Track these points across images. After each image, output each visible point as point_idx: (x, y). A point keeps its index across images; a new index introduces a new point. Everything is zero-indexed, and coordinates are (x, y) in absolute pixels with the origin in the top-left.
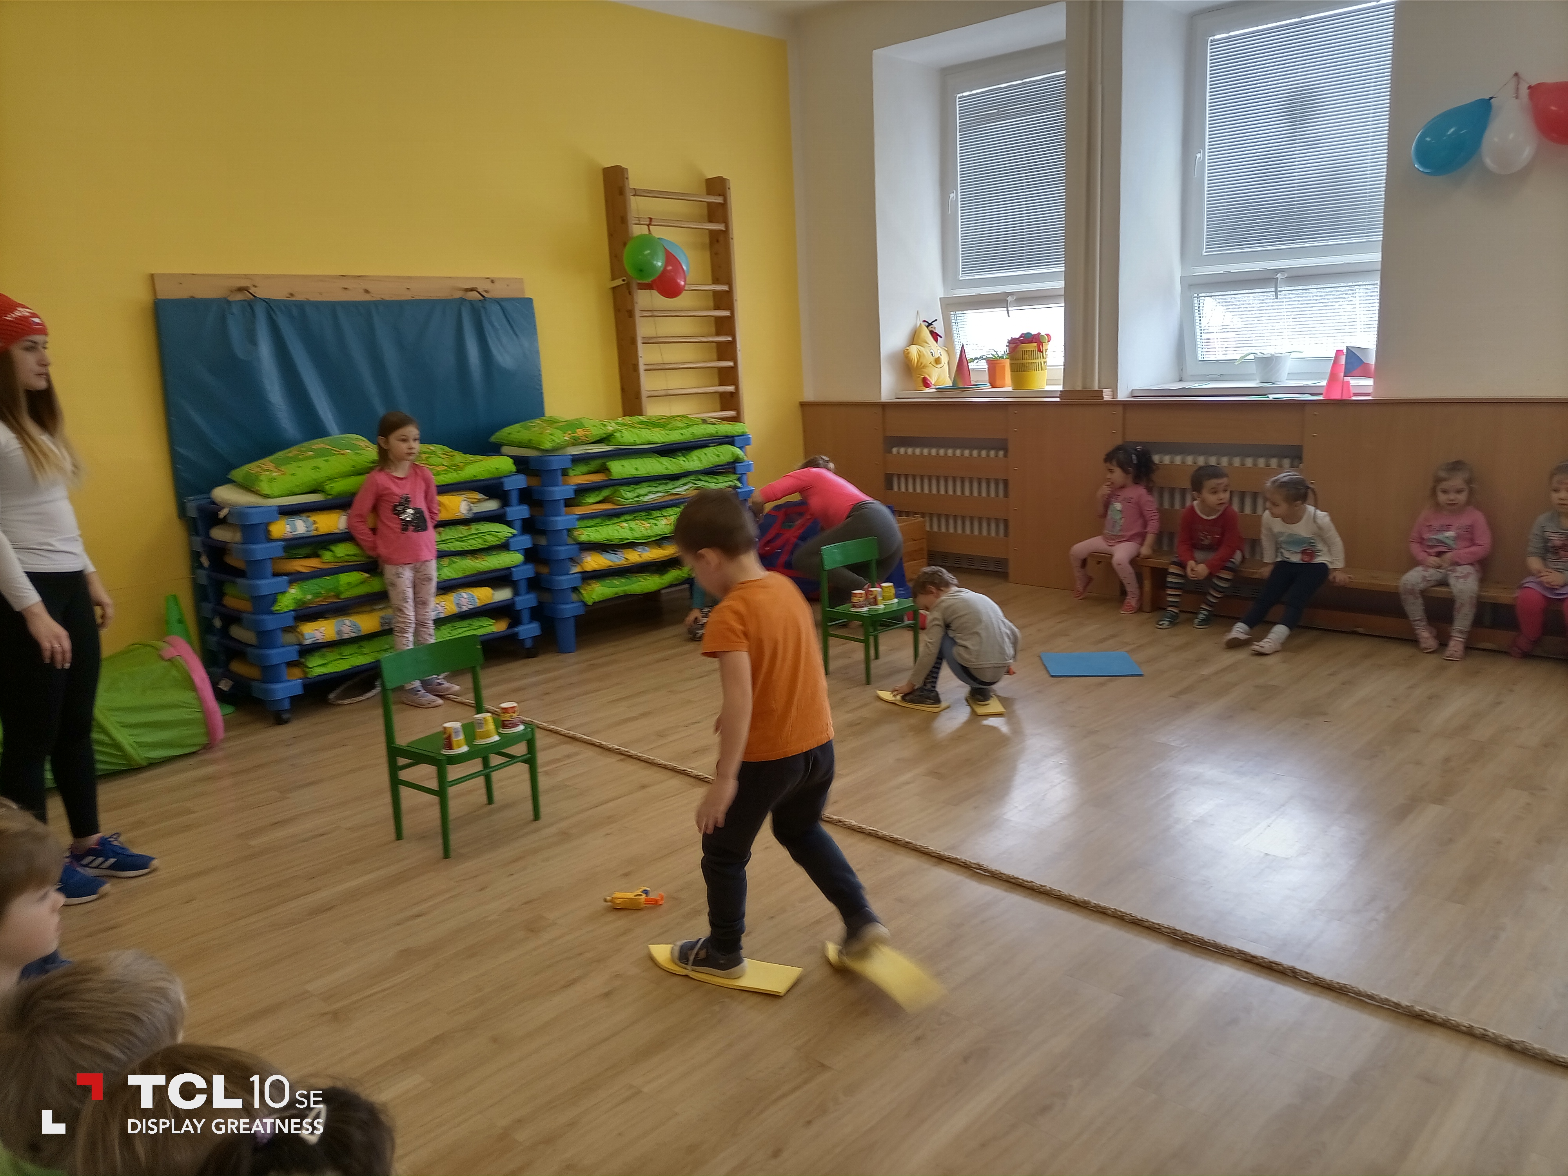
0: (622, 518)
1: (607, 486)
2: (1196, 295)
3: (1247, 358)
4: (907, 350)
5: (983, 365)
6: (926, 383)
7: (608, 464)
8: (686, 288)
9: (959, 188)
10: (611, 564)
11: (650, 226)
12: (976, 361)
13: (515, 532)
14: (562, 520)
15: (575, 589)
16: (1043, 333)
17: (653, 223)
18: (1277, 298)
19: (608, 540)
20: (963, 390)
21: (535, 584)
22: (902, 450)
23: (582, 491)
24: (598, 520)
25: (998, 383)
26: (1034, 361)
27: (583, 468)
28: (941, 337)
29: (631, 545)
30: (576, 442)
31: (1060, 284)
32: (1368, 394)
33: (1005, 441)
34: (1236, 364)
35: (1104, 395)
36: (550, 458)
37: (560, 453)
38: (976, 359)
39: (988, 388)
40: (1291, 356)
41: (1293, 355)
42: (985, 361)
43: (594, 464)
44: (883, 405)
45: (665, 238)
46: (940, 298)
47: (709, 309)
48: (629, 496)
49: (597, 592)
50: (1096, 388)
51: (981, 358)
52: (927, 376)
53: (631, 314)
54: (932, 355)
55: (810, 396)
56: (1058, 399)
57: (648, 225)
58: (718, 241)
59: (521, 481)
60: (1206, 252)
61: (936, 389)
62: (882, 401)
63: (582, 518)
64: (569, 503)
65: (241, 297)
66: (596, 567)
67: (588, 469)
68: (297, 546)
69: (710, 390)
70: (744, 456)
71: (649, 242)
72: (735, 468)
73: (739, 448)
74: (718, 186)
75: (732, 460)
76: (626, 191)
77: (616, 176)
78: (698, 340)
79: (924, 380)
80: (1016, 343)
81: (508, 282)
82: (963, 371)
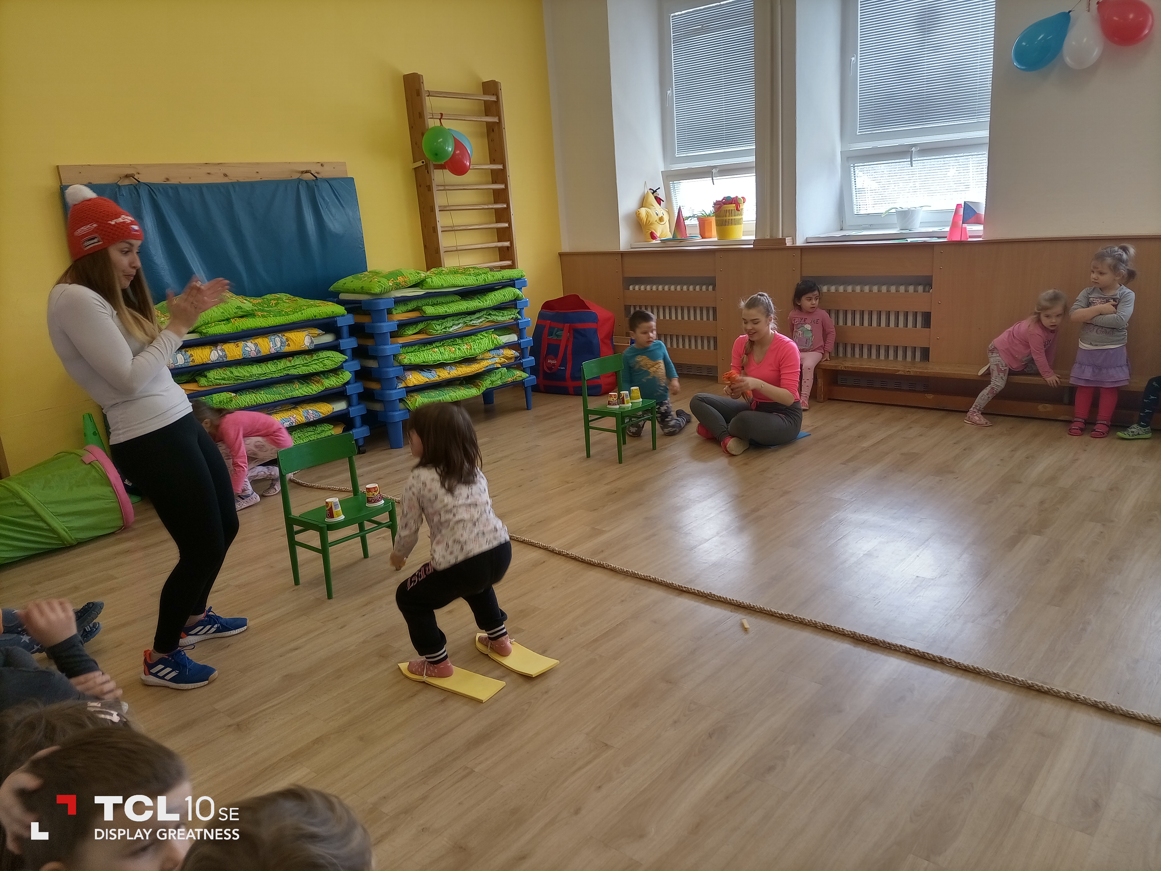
0: (434, 345)
1: (422, 321)
2: (852, 165)
3: (889, 212)
4: (639, 211)
5: (695, 222)
6: (653, 236)
7: (422, 304)
8: (471, 167)
9: (674, 86)
10: (428, 380)
12: (690, 218)
13: (347, 358)
14: (389, 348)
15: (401, 400)
16: (740, 197)
17: (443, 117)
18: (912, 166)
19: (424, 362)
20: (681, 241)
21: (364, 397)
22: (637, 288)
23: (403, 325)
24: (416, 347)
25: (707, 235)
26: (734, 218)
27: (403, 308)
28: (663, 201)
29: (442, 365)
30: (397, 288)
31: (752, 159)
32: (980, 237)
33: (714, 278)
34: (882, 216)
35: (786, 242)
36: (379, 300)
37: (386, 296)
38: (690, 217)
39: (699, 239)
40: (923, 210)
41: (924, 209)
42: (696, 219)
43: (411, 305)
44: (622, 254)
45: (454, 129)
46: (662, 172)
47: (487, 183)
48: (438, 329)
50: (781, 237)
51: (694, 216)
52: (653, 231)
53: (429, 188)
54: (657, 215)
55: (566, 248)
56: (752, 246)
58: (493, 131)
59: (350, 320)
60: (859, 132)
61: (661, 240)
62: (621, 250)
63: (404, 345)
64: (394, 335)
65: (127, 182)
66: (416, 383)
67: (406, 308)
68: (179, 374)
69: (489, 245)
70: (522, 295)
71: (441, 132)
72: (516, 304)
73: (518, 289)
74: (492, 88)
75: (513, 298)
76: (422, 93)
77: (413, 81)
78: (479, 207)
79: (652, 234)
80: (721, 204)
81: (334, 165)
82: (681, 227)
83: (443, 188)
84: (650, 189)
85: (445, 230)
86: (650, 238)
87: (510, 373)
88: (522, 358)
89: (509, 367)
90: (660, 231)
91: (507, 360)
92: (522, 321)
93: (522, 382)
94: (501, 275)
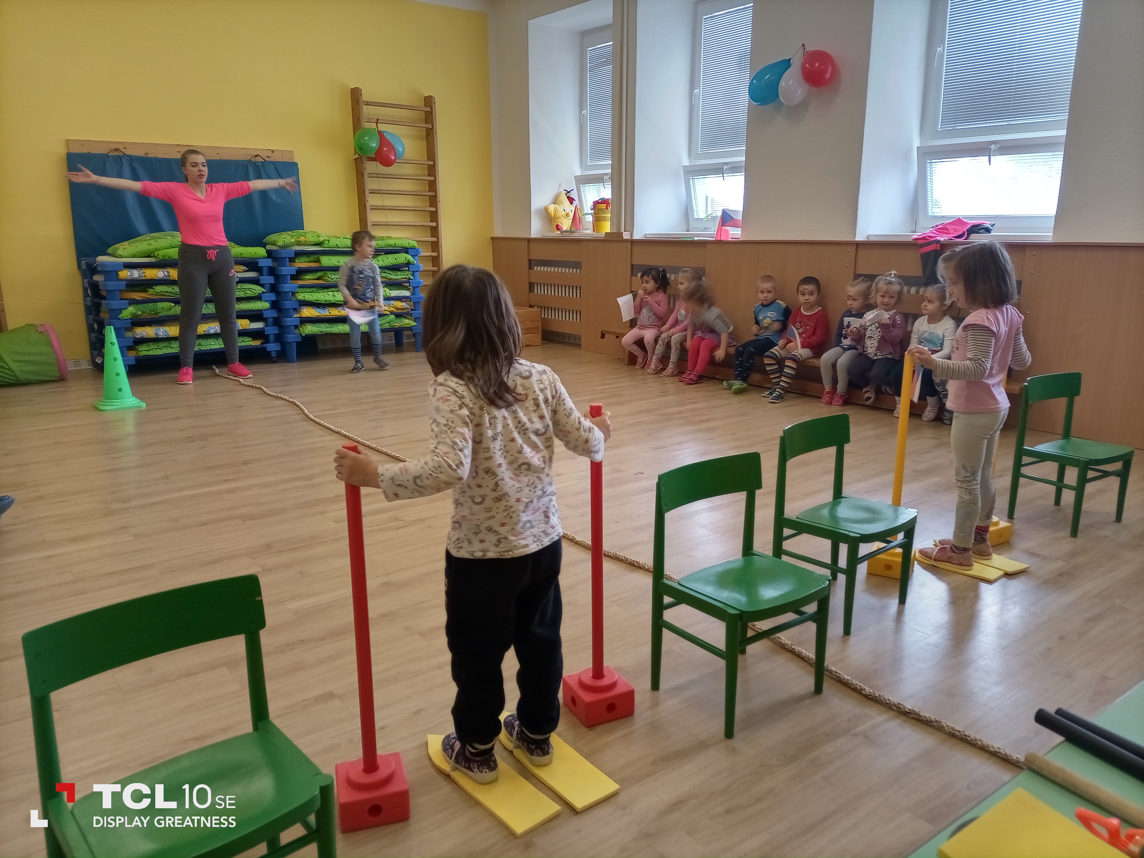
0: (330, 290)
1: (319, 271)
2: (691, 178)
3: (709, 217)
4: (549, 207)
6: (558, 228)
7: (320, 257)
8: (400, 161)
9: (588, 108)
10: (319, 314)
11: (378, 124)
13: (265, 291)
14: (288, 286)
15: (296, 327)
17: (380, 122)
18: (723, 180)
19: (316, 300)
21: (277, 322)
22: (539, 268)
23: (304, 271)
24: (314, 289)
27: (306, 259)
28: (575, 200)
29: (334, 305)
30: (299, 243)
32: (739, 238)
33: (582, 263)
34: (704, 220)
35: (623, 235)
36: (284, 251)
37: (289, 248)
39: (590, 231)
43: (313, 258)
44: (531, 240)
45: (388, 131)
46: (576, 176)
49: (309, 329)
50: (622, 232)
52: (560, 224)
53: (362, 175)
54: (565, 211)
55: (498, 233)
56: (607, 238)
57: (377, 123)
58: (428, 134)
59: (269, 263)
60: (700, 151)
61: (561, 231)
62: (532, 237)
63: (302, 287)
64: (294, 277)
65: (116, 154)
66: (309, 315)
67: (309, 259)
68: (134, 285)
69: (420, 224)
70: (415, 261)
71: (368, 132)
72: (409, 267)
73: (411, 256)
74: (429, 101)
75: (405, 262)
76: (361, 102)
77: (355, 94)
78: (413, 193)
79: (557, 226)
80: (596, 203)
81: (283, 152)
82: (576, 220)
83: (376, 176)
84: (565, 190)
85: (374, 208)
86: (556, 229)
87: (398, 320)
88: (412, 310)
89: (398, 316)
90: (566, 224)
91: (396, 309)
92: (415, 281)
93: (410, 329)
94: (394, 243)
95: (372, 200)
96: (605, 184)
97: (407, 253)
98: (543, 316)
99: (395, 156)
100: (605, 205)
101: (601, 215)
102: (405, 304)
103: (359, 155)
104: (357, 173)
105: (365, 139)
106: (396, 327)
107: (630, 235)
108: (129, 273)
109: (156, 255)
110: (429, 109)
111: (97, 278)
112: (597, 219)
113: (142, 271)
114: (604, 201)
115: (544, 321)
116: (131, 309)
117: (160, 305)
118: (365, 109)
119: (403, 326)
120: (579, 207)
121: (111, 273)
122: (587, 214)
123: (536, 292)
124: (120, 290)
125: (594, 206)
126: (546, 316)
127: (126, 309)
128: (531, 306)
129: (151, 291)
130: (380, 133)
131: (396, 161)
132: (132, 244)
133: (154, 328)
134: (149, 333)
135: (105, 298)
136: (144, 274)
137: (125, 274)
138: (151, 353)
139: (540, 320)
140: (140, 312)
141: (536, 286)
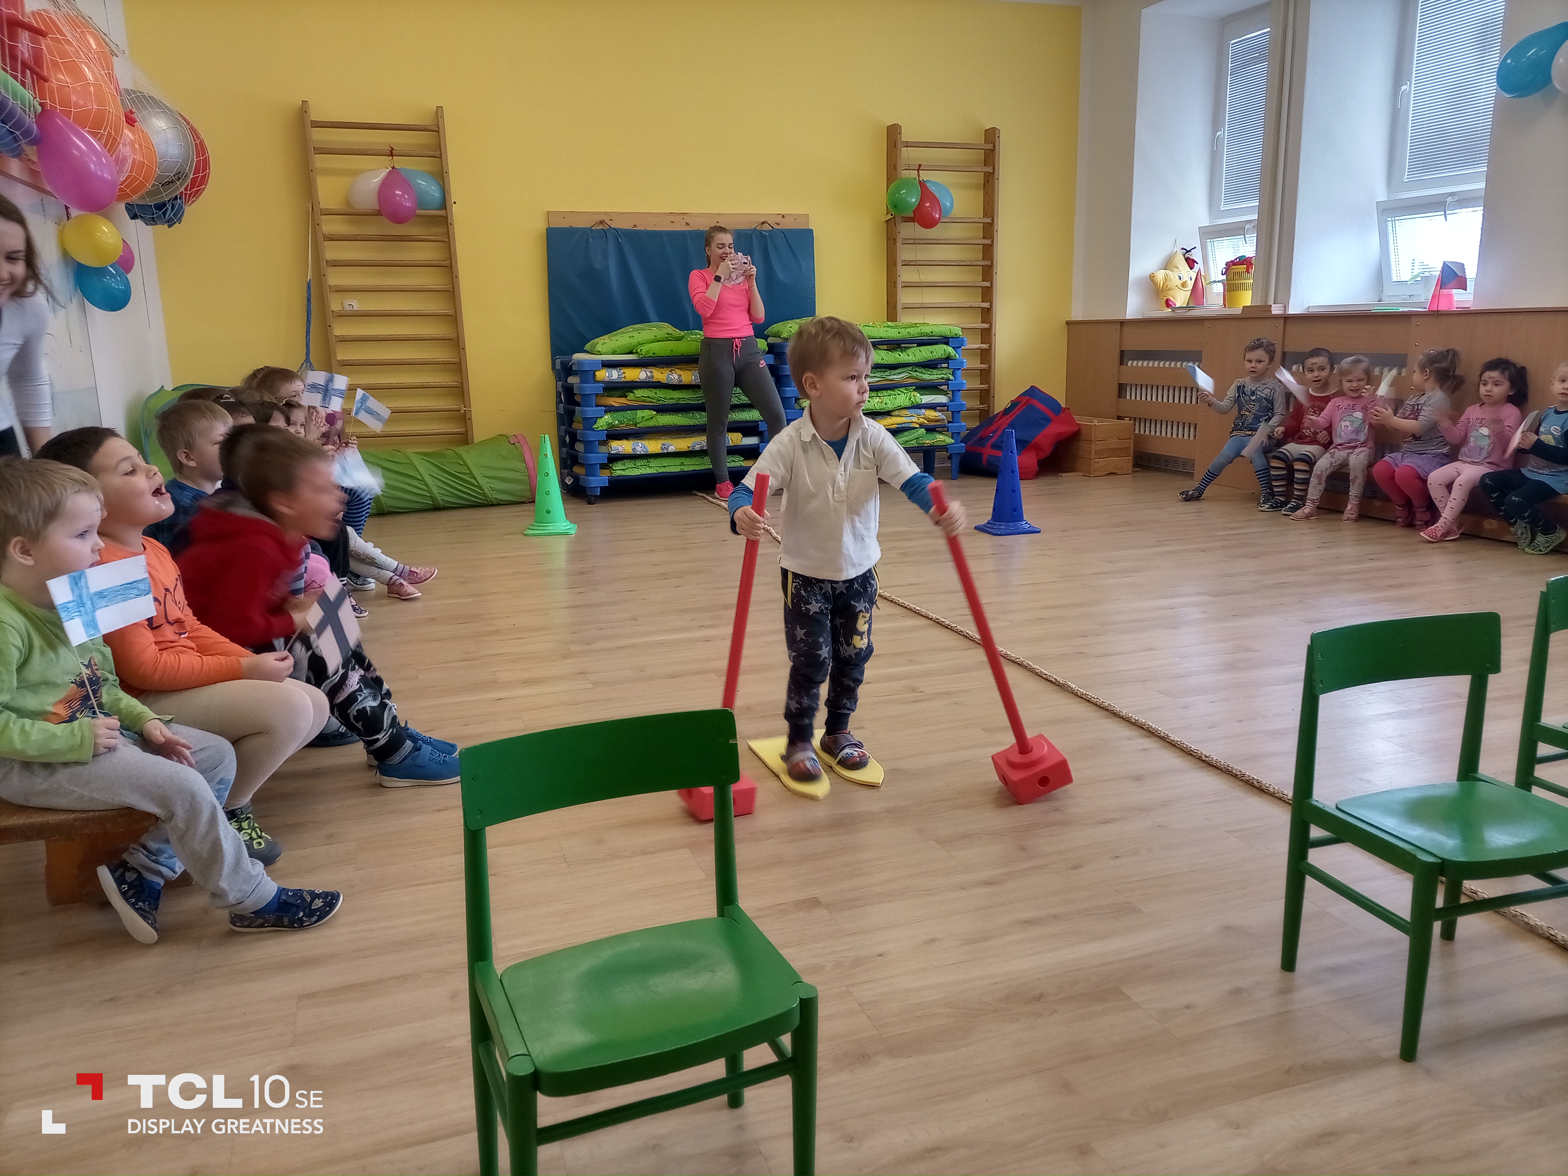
2: (1389, 221)
4: (1156, 274)
6: (1168, 304)
8: (945, 221)
9: (1227, 126)
11: (920, 172)
17: (921, 168)
18: (1445, 222)
22: (1135, 363)
26: (1243, 282)
28: (1197, 263)
33: (1201, 353)
35: (1272, 309)
44: (1126, 322)
45: (932, 181)
46: (1201, 227)
50: (1269, 304)
52: (1172, 299)
53: (897, 242)
54: (1180, 279)
55: (1077, 315)
57: (918, 170)
58: (988, 182)
60: (1408, 178)
61: (1173, 308)
62: (1127, 318)
65: (600, 227)
68: (613, 388)
69: (968, 305)
70: (957, 355)
71: (907, 183)
72: (948, 364)
73: (953, 348)
74: (991, 135)
75: (944, 357)
76: (899, 144)
77: (893, 132)
78: (961, 264)
79: (1167, 301)
80: (1230, 265)
81: (795, 217)
82: (1197, 292)
83: (912, 241)
84: (1183, 249)
85: (907, 286)
86: (1165, 305)
87: (930, 436)
88: (949, 422)
89: (930, 430)
90: (1181, 298)
91: (928, 421)
92: (955, 382)
93: (945, 448)
94: (931, 330)
95: (906, 275)
96: (1246, 236)
97: (947, 344)
98: (1137, 432)
99: (940, 215)
100: (1246, 266)
101: (1238, 282)
102: (940, 414)
103: (892, 215)
104: (888, 239)
105: (902, 192)
106: (926, 445)
107: (1283, 308)
108: (607, 373)
109: (639, 350)
110: (990, 146)
111: (572, 380)
112: (1231, 288)
113: (622, 371)
114: (1243, 261)
115: (1138, 439)
116: (607, 418)
117: (640, 413)
118: (905, 152)
119: (935, 444)
120: (1203, 274)
121: (587, 374)
122: (1215, 282)
123: (1128, 397)
124: (597, 395)
125: (1227, 269)
126: (1142, 432)
127: (602, 417)
128: (1119, 418)
129: (631, 396)
130: (922, 184)
131: (941, 221)
132: (612, 338)
133: (632, 442)
134: (626, 448)
135: (579, 405)
136: (624, 375)
137: (603, 375)
138: (627, 473)
139: (1133, 437)
140: (617, 422)
141: (1128, 389)
